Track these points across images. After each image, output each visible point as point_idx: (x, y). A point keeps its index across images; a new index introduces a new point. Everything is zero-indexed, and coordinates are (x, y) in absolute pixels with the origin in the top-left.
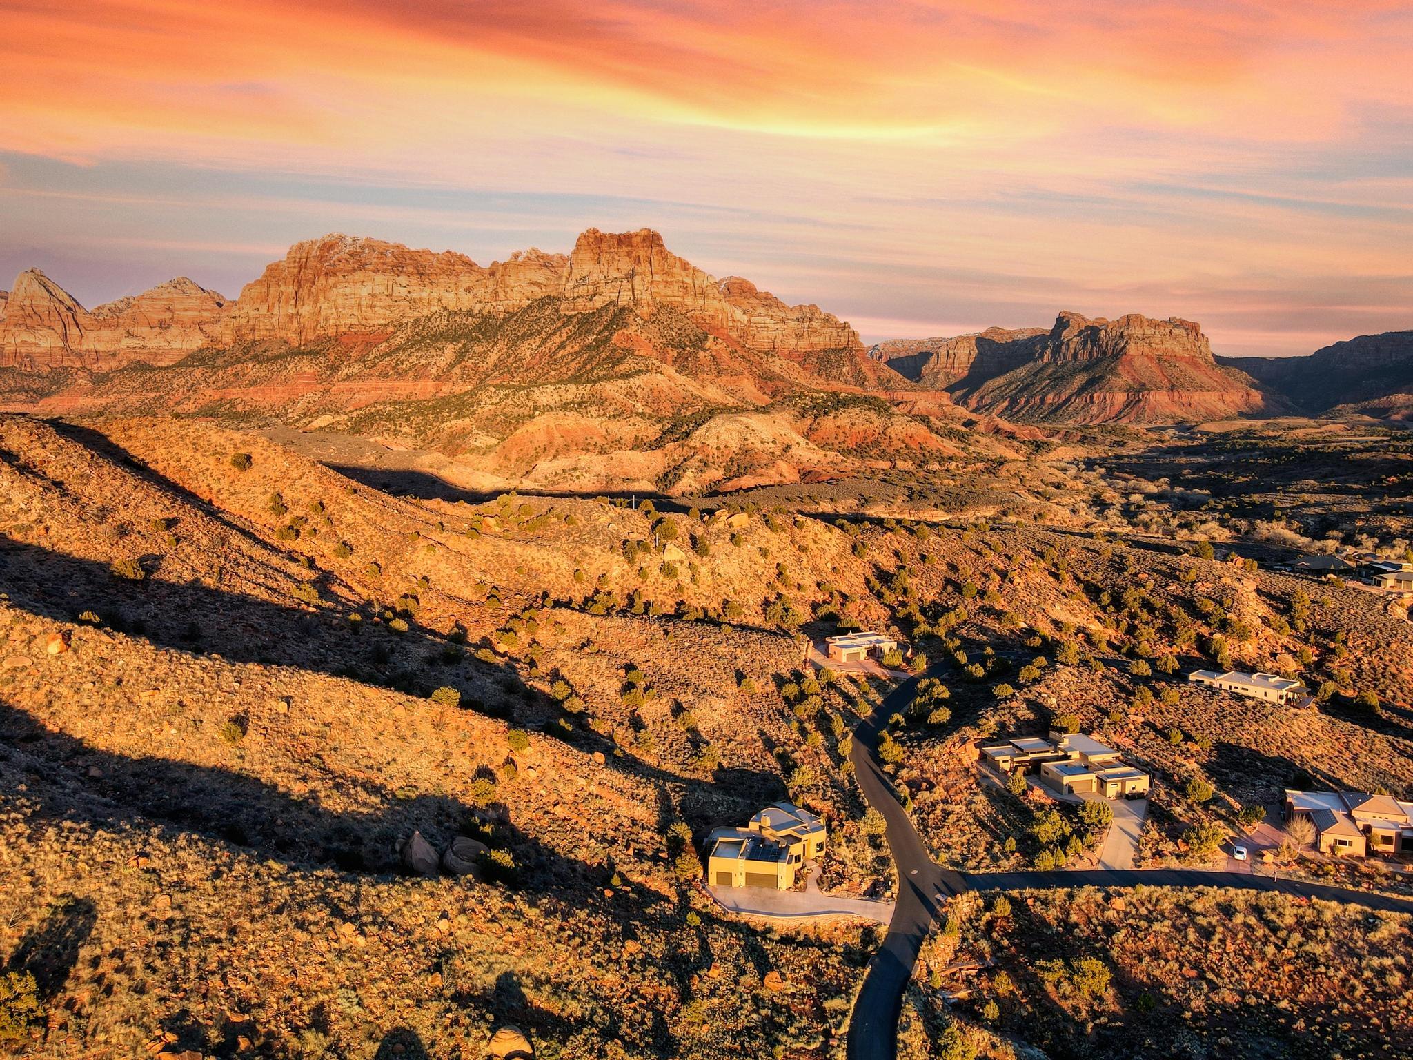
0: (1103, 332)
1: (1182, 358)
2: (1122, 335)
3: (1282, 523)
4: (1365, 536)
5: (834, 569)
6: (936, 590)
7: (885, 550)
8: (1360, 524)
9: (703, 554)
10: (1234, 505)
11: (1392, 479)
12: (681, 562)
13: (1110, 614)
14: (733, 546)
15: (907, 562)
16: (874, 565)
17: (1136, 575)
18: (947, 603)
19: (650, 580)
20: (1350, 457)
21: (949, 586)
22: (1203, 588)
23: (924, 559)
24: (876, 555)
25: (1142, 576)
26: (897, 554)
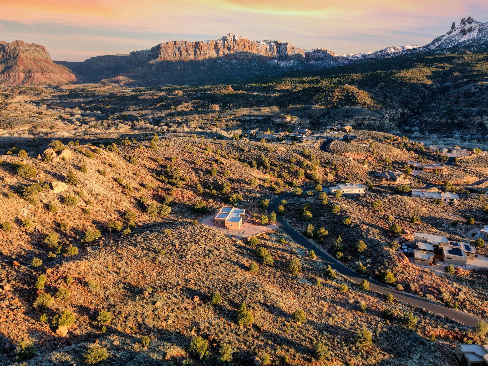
0: (7, 47)
1: (42, 60)
2: (16, 49)
3: (143, 122)
4: (172, 124)
5: (134, 174)
6: (194, 175)
7: (144, 158)
8: (168, 120)
9: (74, 183)
10: (120, 117)
11: (158, 104)
12: (68, 192)
13: (262, 170)
14: (82, 173)
15: (161, 163)
16: (146, 167)
17: (250, 151)
18: (208, 180)
19: (59, 211)
20: (139, 97)
21: (199, 172)
22: (281, 153)
23: (169, 159)
24: (141, 162)
25: (253, 151)
26: (151, 159)
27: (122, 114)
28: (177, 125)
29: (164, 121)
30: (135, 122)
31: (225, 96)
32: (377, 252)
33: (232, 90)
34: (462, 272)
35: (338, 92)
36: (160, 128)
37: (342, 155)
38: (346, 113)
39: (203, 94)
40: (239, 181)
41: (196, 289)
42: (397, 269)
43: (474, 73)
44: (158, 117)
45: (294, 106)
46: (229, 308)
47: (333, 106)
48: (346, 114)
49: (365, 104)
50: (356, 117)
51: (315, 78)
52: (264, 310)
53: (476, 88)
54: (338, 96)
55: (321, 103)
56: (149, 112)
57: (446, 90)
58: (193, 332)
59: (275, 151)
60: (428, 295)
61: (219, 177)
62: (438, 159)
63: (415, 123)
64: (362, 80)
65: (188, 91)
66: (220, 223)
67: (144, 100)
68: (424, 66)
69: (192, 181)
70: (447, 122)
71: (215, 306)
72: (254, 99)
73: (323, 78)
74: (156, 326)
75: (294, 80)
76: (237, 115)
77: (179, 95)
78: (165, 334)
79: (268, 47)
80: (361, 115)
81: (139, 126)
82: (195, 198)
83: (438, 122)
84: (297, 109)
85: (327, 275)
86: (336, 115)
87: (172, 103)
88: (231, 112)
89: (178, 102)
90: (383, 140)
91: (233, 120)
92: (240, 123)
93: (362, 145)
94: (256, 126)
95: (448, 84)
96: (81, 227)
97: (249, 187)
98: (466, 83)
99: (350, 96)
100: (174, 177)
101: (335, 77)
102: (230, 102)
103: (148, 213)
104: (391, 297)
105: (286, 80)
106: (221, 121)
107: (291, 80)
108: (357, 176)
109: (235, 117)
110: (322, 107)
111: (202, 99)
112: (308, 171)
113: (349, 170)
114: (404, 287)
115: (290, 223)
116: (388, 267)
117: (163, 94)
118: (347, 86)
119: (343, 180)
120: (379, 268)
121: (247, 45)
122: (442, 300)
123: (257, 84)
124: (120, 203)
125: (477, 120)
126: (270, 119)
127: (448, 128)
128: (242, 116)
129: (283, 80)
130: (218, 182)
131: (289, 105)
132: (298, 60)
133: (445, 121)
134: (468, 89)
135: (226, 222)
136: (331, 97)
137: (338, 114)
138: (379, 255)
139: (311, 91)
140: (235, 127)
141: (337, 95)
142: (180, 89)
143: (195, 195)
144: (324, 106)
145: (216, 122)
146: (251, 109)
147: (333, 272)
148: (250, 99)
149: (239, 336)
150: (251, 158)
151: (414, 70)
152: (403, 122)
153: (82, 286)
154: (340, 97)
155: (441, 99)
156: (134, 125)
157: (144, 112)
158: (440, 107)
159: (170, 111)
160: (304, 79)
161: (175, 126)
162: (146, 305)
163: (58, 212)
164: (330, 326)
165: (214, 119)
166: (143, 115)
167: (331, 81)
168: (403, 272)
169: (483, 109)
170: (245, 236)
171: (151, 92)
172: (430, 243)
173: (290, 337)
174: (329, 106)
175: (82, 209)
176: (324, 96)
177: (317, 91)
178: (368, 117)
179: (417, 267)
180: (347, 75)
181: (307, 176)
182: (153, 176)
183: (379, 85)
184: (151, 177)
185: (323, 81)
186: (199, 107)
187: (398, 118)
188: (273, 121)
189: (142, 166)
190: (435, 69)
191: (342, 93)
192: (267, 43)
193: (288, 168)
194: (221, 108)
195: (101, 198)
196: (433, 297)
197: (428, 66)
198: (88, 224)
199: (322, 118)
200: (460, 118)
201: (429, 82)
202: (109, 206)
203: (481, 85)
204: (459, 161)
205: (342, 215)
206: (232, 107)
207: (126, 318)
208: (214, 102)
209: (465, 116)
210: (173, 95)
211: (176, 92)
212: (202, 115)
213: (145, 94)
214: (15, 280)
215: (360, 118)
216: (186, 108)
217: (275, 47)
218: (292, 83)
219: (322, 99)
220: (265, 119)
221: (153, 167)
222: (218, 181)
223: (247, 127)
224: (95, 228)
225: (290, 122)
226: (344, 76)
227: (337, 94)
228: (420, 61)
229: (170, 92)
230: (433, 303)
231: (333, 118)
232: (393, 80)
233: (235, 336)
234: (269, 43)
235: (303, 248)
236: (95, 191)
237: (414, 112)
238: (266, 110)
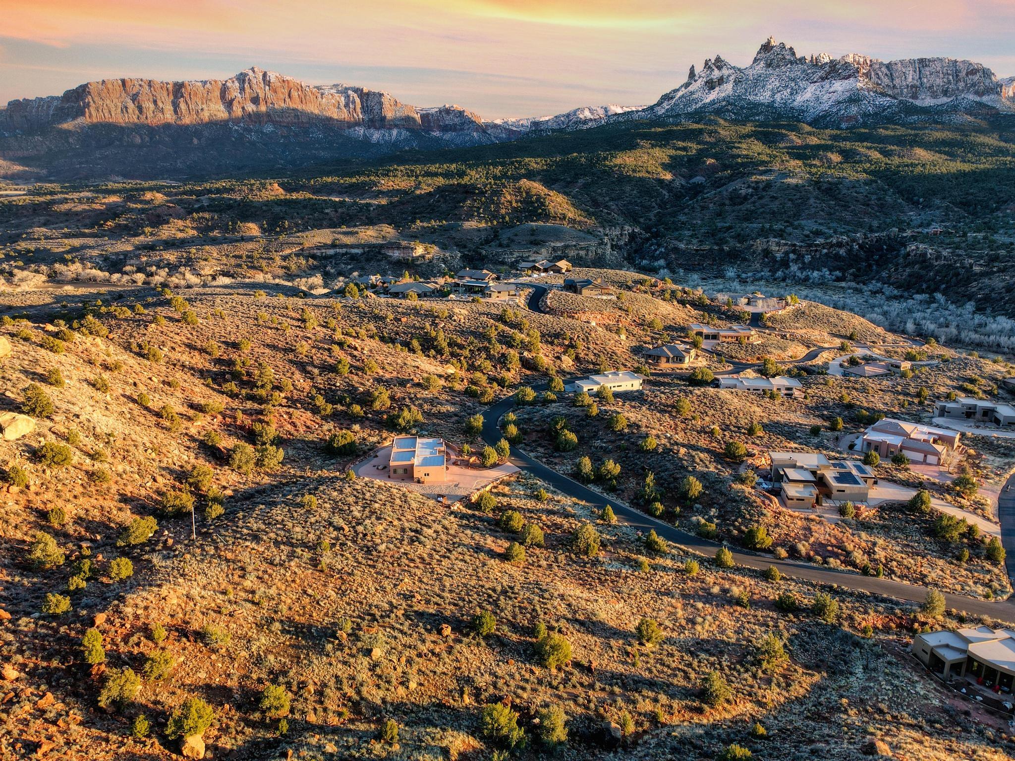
3: (78, 264)
5: (164, 382)
6: (298, 375)
7: (173, 345)
8: (144, 259)
9: (44, 414)
10: (12, 253)
11: (109, 223)
12: (39, 434)
13: (434, 357)
14: (53, 387)
15: (217, 354)
16: (183, 366)
17: (398, 320)
18: (334, 385)
19: (34, 482)
20: (55, 208)
21: (309, 368)
22: (463, 321)
23: (235, 346)
24: (169, 354)
25: (404, 320)
26: (191, 347)
27: (18, 248)
28: (167, 270)
29: (132, 262)
30: (57, 265)
31: (267, 203)
32: (722, 494)
33: (281, 191)
34: (867, 513)
35: (510, 194)
36: (126, 278)
37: (573, 317)
38: (532, 235)
39: (214, 199)
40: (402, 383)
41: (431, 611)
42: (766, 521)
43: (739, 160)
44: (117, 254)
45: (425, 224)
46: (515, 637)
47: (503, 222)
48: (533, 238)
49: (564, 218)
50: (553, 244)
51: (454, 166)
52: (579, 631)
53: (749, 187)
54: (511, 202)
55: (478, 216)
56: (91, 241)
57: (696, 191)
58: (466, 697)
59: (450, 317)
60: (831, 560)
61: (356, 378)
62: (735, 317)
63: (658, 252)
64: (546, 171)
65: (176, 194)
66: (400, 471)
67: (68, 214)
68: (653, 146)
69: (299, 390)
70: (711, 250)
71: (487, 638)
72: (336, 211)
73: (470, 167)
74: (389, 699)
75: (412, 171)
76: (307, 245)
77: (157, 203)
78: (412, 711)
79: (343, 99)
80: (560, 240)
81: (70, 275)
82: (321, 426)
83: (697, 250)
84: (433, 231)
85: (651, 549)
86: (513, 241)
87: (142, 219)
88: (292, 240)
89: (158, 219)
90: (633, 287)
91: (297, 255)
92: (315, 263)
93: (604, 297)
94: (349, 267)
95: (699, 179)
96: (96, 513)
97: (425, 394)
98: (731, 179)
99: (532, 203)
100: (259, 383)
101: (495, 165)
102: (284, 218)
103: (235, 466)
104: (776, 571)
105: (396, 170)
106: (271, 259)
107: (406, 169)
108: (615, 357)
109: (302, 250)
110: (483, 225)
111: (215, 211)
112: (526, 354)
113: (596, 347)
114: (787, 551)
115: (537, 457)
116: (751, 520)
117: (113, 199)
118: (524, 183)
119: (591, 366)
120: (737, 523)
121: (295, 94)
122: (854, 565)
123: (335, 179)
124: (164, 451)
125: (759, 244)
126: (379, 253)
127: (714, 260)
128: (318, 248)
129: (390, 171)
130: (356, 389)
131: (413, 222)
132: (407, 129)
133: (708, 247)
134: (735, 190)
135: (416, 470)
136: (498, 204)
137: (515, 238)
138: (728, 500)
139: (455, 193)
140: (305, 271)
141: (508, 201)
142: (158, 189)
143: (318, 418)
144: (486, 222)
145: (261, 260)
146: (334, 232)
147: (661, 541)
148: (326, 211)
149: (557, 688)
150: (404, 333)
151: (638, 152)
152: (636, 251)
153: (189, 641)
154: (514, 205)
155: (693, 208)
156: (55, 272)
157: (77, 242)
158: (695, 222)
159: (142, 238)
160: (433, 168)
161: (163, 273)
162: (352, 660)
163: (32, 483)
164: (702, 640)
165: (256, 254)
166: (74, 249)
167: (487, 173)
168: (777, 526)
169: (767, 226)
170: (465, 494)
171: (82, 195)
172: (802, 467)
173: (646, 675)
174: (495, 223)
175: (87, 472)
176: (483, 204)
177: (467, 192)
178: (574, 243)
179: (797, 514)
180: (516, 161)
181: (526, 363)
182: (207, 386)
183: (581, 181)
184: (204, 388)
185: (473, 173)
186: (212, 229)
187: (626, 244)
188: (386, 257)
189: (175, 365)
190: (672, 152)
191: (517, 196)
192: (338, 92)
193: (486, 349)
194: (264, 230)
195: (119, 443)
196: (838, 561)
197: (660, 147)
198: (110, 504)
199: (486, 247)
200: (733, 243)
201: (668, 176)
202: (142, 458)
203: (757, 182)
204: (769, 319)
205: (633, 433)
206: (290, 228)
207: (320, 693)
208: (246, 218)
209: (740, 238)
210: (141, 202)
211: (148, 196)
212: (225, 246)
213: (66, 199)
214: (21, 651)
215: (558, 244)
216: (181, 231)
217: (358, 100)
218: (408, 176)
219: (479, 208)
220: (368, 252)
221: (200, 366)
222: (357, 385)
223: (332, 271)
224: (129, 512)
225: (423, 257)
226: (512, 163)
227: (509, 198)
228: (645, 136)
229: (134, 196)
230: (842, 572)
231: (508, 246)
232: (605, 172)
233: (550, 691)
234: (344, 91)
235: (583, 503)
236: (102, 429)
237: (652, 233)
238: (368, 234)
